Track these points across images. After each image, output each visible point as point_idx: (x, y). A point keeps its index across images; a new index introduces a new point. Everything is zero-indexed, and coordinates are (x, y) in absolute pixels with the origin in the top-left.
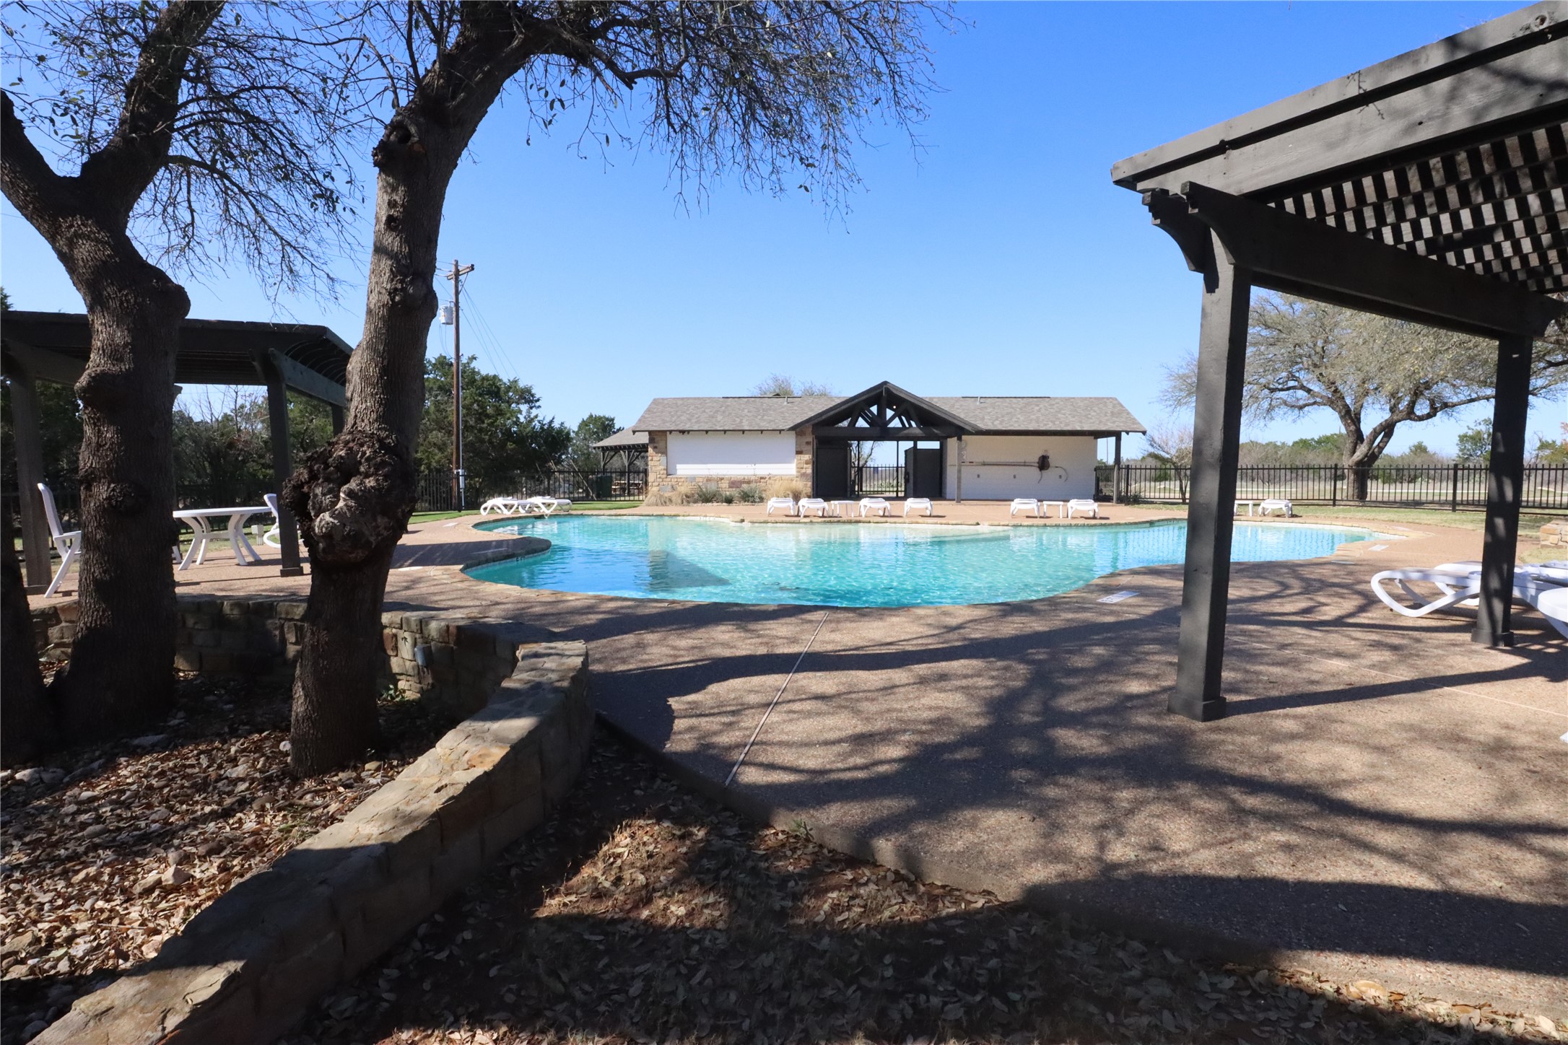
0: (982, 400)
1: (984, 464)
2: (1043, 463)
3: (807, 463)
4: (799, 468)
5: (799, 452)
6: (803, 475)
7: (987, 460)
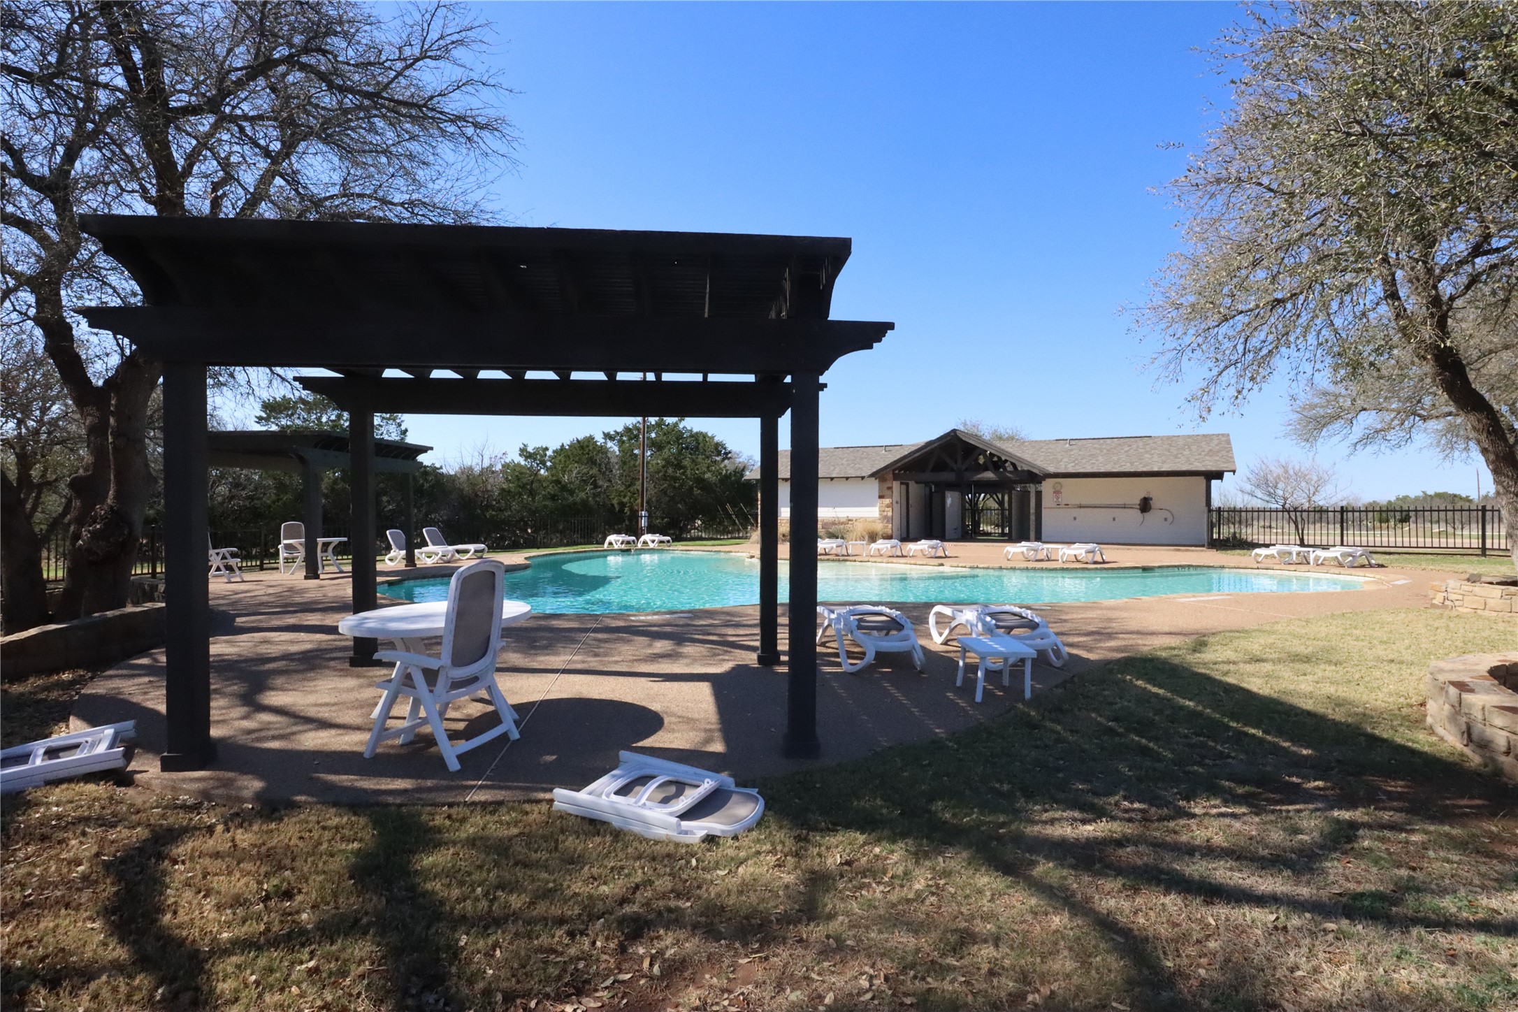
0: (1073, 442)
1: (1081, 507)
2: (1145, 506)
3: (888, 506)
4: (882, 511)
5: (881, 497)
6: (886, 517)
7: (1084, 503)
